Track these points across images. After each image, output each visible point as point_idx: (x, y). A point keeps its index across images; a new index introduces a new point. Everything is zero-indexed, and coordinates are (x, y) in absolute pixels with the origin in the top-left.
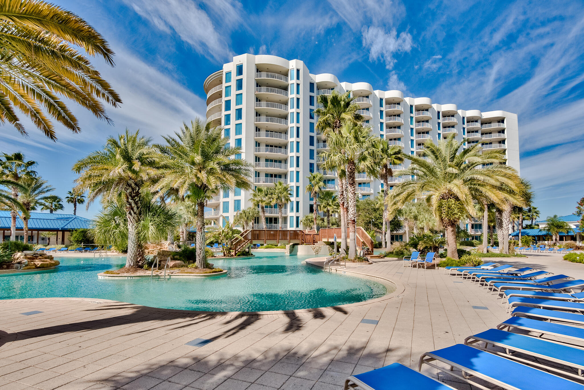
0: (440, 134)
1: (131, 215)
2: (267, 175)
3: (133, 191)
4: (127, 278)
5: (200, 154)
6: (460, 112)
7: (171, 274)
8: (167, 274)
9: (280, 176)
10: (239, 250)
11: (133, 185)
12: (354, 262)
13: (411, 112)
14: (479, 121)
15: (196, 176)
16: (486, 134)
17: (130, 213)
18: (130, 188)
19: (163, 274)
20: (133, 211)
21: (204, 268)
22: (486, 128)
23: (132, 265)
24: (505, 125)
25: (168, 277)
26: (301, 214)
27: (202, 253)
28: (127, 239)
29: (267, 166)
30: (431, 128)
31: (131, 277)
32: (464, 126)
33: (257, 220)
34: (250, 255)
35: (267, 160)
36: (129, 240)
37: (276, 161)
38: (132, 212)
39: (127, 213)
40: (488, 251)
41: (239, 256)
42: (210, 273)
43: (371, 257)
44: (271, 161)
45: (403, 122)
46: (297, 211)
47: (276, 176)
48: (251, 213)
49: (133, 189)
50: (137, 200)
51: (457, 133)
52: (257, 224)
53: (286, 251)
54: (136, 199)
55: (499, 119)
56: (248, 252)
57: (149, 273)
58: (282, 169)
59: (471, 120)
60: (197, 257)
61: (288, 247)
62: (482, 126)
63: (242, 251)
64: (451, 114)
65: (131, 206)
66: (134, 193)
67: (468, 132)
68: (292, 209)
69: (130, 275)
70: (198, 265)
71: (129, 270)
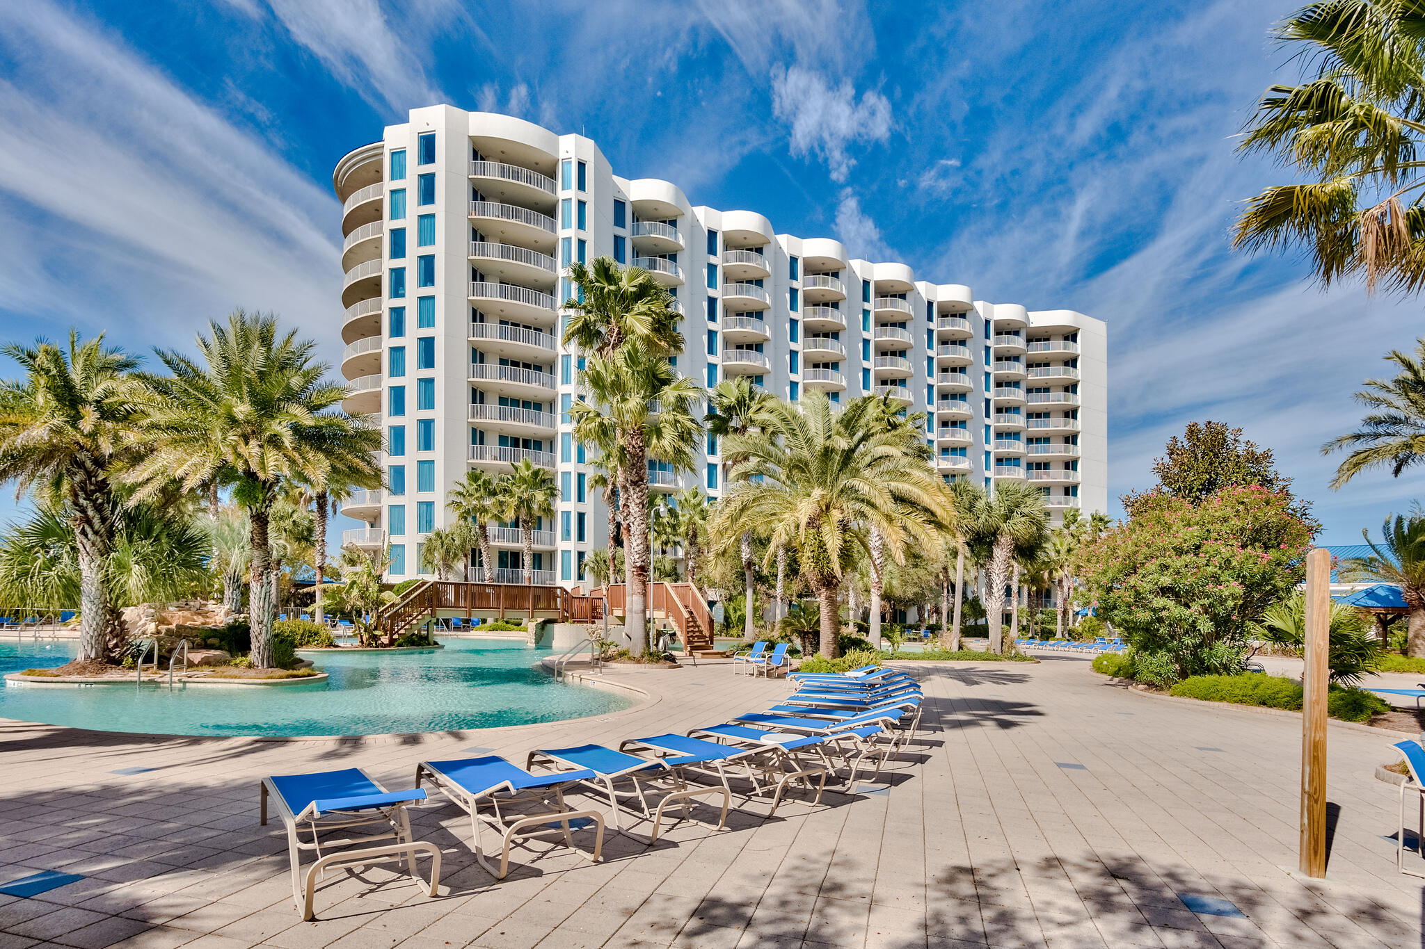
0: (932, 358)
1: (86, 536)
2: (503, 440)
3: (90, 480)
4: (76, 685)
5: (247, 399)
6: (979, 306)
7: (185, 679)
8: (175, 679)
9: (538, 445)
10: (402, 631)
11: (88, 464)
12: (639, 662)
13: (866, 298)
14: (1023, 333)
15: (235, 448)
16: (1038, 365)
17: (83, 532)
18: (82, 472)
19: (167, 679)
20: (91, 526)
21: (270, 666)
22: (1038, 350)
23: (93, 656)
24: (1078, 348)
25: (181, 685)
26: (588, 546)
27: (264, 631)
28: (79, 593)
29: (502, 417)
30: (912, 342)
31: (87, 683)
32: (989, 343)
33: (475, 557)
34: (429, 644)
35: (503, 401)
36: (83, 598)
37: (526, 404)
38: (88, 530)
39: (77, 532)
40: (960, 647)
41: (400, 645)
42: (281, 678)
43: (703, 654)
44: (515, 402)
45: (844, 322)
46: (581, 537)
47: (526, 444)
48: (456, 539)
49: (89, 474)
50: (100, 501)
51: (972, 358)
52: (477, 568)
53: (526, 636)
54: (97, 499)
55: (1065, 331)
56: (426, 638)
57: (132, 675)
58: (541, 427)
59: (1006, 330)
60: (253, 640)
61: (531, 626)
62: (1028, 346)
63: (409, 634)
64: (959, 309)
65: (87, 516)
66: (91, 484)
67: (998, 359)
68: (567, 535)
69: (85, 680)
70: (256, 660)
71: (84, 668)
